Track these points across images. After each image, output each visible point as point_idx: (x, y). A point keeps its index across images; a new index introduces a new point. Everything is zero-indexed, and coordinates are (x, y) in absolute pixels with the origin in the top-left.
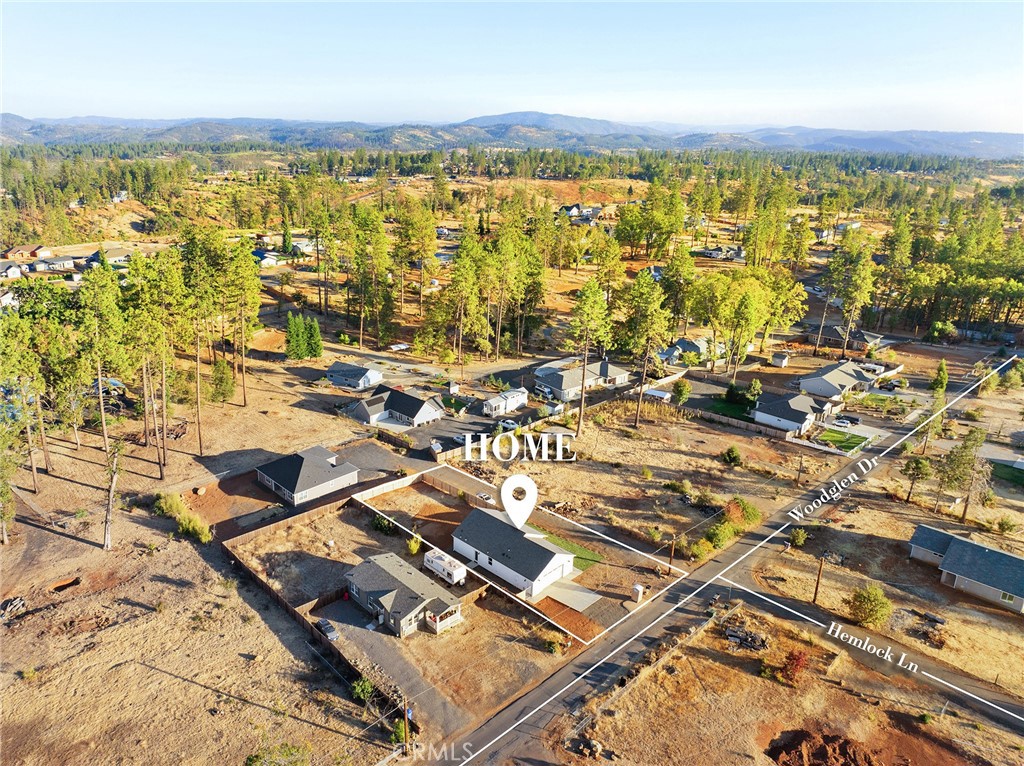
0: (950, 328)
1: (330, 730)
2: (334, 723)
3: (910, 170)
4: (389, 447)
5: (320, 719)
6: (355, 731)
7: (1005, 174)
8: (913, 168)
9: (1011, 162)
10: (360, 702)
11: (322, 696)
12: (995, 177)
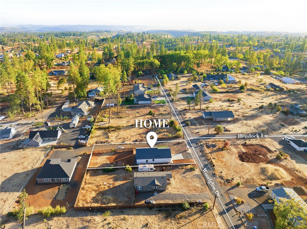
0: (141, 73)
1: (194, 220)
2: (191, 218)
3: (73, 36)
4: (64, 149)
5: (188, 221)
6: (197, 215)
7: (93, 35)
8: (74, 35)
9: (93, 32)
10: (188, 209)
11: (178, 216)
12: (91, 36)
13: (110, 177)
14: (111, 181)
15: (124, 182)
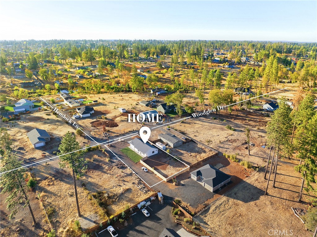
13: (183, 157)
14: (185, 155)
15: (180, 151)
